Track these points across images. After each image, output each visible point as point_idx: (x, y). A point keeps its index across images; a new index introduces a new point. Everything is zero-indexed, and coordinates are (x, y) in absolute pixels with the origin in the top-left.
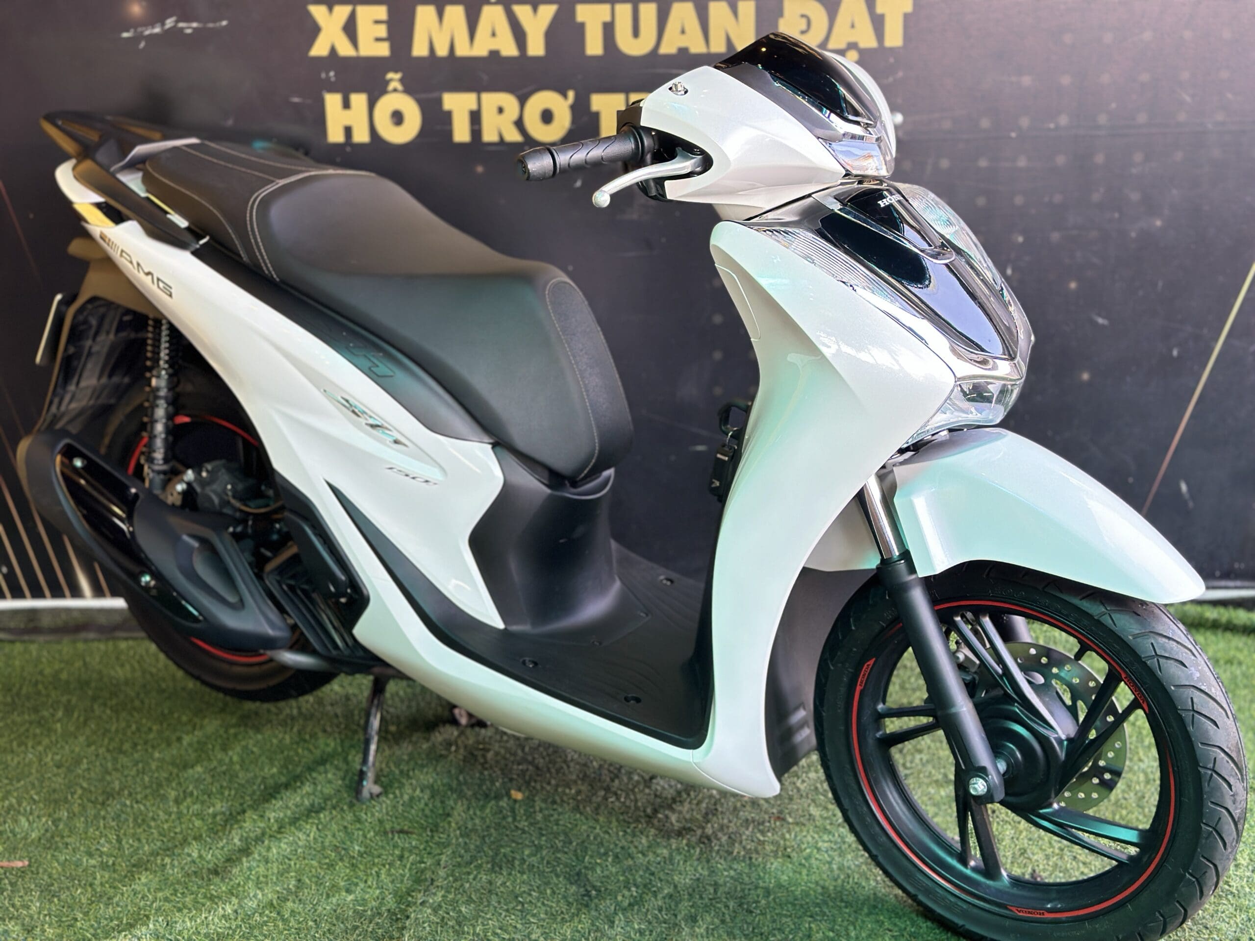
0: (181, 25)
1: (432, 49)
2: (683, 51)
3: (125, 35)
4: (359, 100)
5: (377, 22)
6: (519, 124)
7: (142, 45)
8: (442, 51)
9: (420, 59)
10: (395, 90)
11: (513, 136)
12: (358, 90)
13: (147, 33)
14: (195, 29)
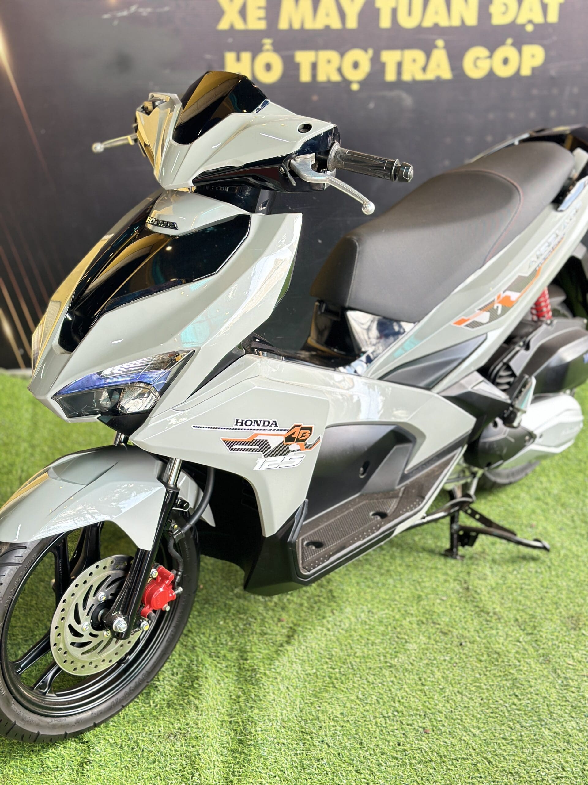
0: (141, 10)
1: (291, 25)
2: (436, 25)
3: (106, 16)
4: (246, 56)
5: (260, 8)
6: (340, 70)
7: (116, 23)
8: (297, 26)
9: (283, 31)
10: (268, 50)
11: (336, 78)
12: (245, 50)
13: (120, 14)
14: (149, 13)
